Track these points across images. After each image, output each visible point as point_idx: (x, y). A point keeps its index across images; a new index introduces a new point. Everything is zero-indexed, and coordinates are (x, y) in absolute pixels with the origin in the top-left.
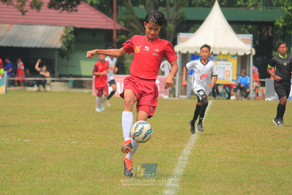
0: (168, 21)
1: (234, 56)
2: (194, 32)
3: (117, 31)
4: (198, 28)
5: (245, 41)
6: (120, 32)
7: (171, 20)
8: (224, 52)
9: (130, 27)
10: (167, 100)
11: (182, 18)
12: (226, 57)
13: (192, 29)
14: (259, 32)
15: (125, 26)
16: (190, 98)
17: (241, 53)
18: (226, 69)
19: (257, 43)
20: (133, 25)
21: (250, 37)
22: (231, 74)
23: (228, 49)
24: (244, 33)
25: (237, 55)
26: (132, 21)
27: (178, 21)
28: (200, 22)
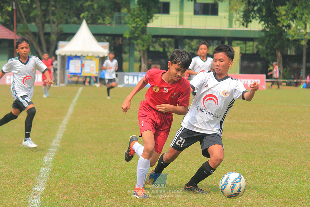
0: (52, 34)
1: (96, 57)
2: (69, 40)
4: (72, 38)
5: (104, 47)
7: (53, 33)
8: (90, 55)
11: (61, 31)
12: (91, 58)
13: (68, 39)
14: (113, 42)
16: (67, 85)
17: (101, 56)
18: (92, 66)
19: (112, 48)
21: (107, 44)
22: (95, 69)
23: (92, 52)
24: (103, 41)
25: (98, 57)
26: (27, 33)
27: (58, 33)
28: (73, 34)
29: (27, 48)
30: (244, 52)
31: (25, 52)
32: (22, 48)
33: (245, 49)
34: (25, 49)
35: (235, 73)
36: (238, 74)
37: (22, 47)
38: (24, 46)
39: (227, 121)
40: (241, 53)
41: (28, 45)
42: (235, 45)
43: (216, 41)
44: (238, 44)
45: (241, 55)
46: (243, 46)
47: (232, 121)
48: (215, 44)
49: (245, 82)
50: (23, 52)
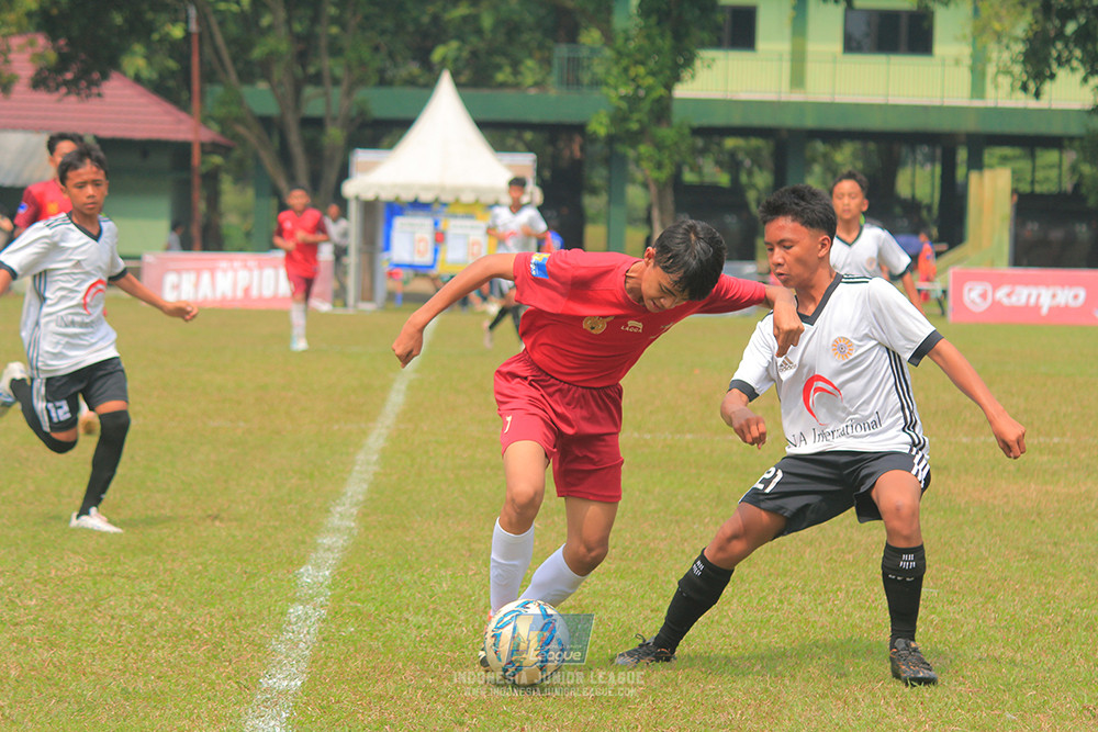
0: (328, 122)
2: (391, 146)
3: (203, 145)
4: (400, 137)
6: (210, 148)
7: (334, 119)
8: (467, 198)
9: (236, 137)
10: (325, 315)
11: (362, 113)
12: (470, 210)
13: (386, 141)
14: (549, 150)
15: (223, 133)
16: (384, 308)
18: (471, 238)
19: (547, 174)
20: (241, 129)
21: (528, 160)
22: (485, 249)
23: (475, 189)
24: (513, 149)
26: (239, 120)
27: (352, 120)
28: (404, 124)
29: (95, 183)
30: (1025, 188)
31: (90, 201)
32: (82, 185)
33: (1028, 177)
34: (90, 190)
35: (992, 264)
36: (1004, 268)
37: (78, 180)
38: (85, 178)
39: (964, 440)
40: (1015, 191)
41: (101, 176)
42: (994, 161)
43: (926, 149)
44: (1004, 160)
45: (1016, 198)
46: (1025, 165)
47: (982, 438)
48: (920, 157)
49: (1029, 296)
50: (85, 200)
